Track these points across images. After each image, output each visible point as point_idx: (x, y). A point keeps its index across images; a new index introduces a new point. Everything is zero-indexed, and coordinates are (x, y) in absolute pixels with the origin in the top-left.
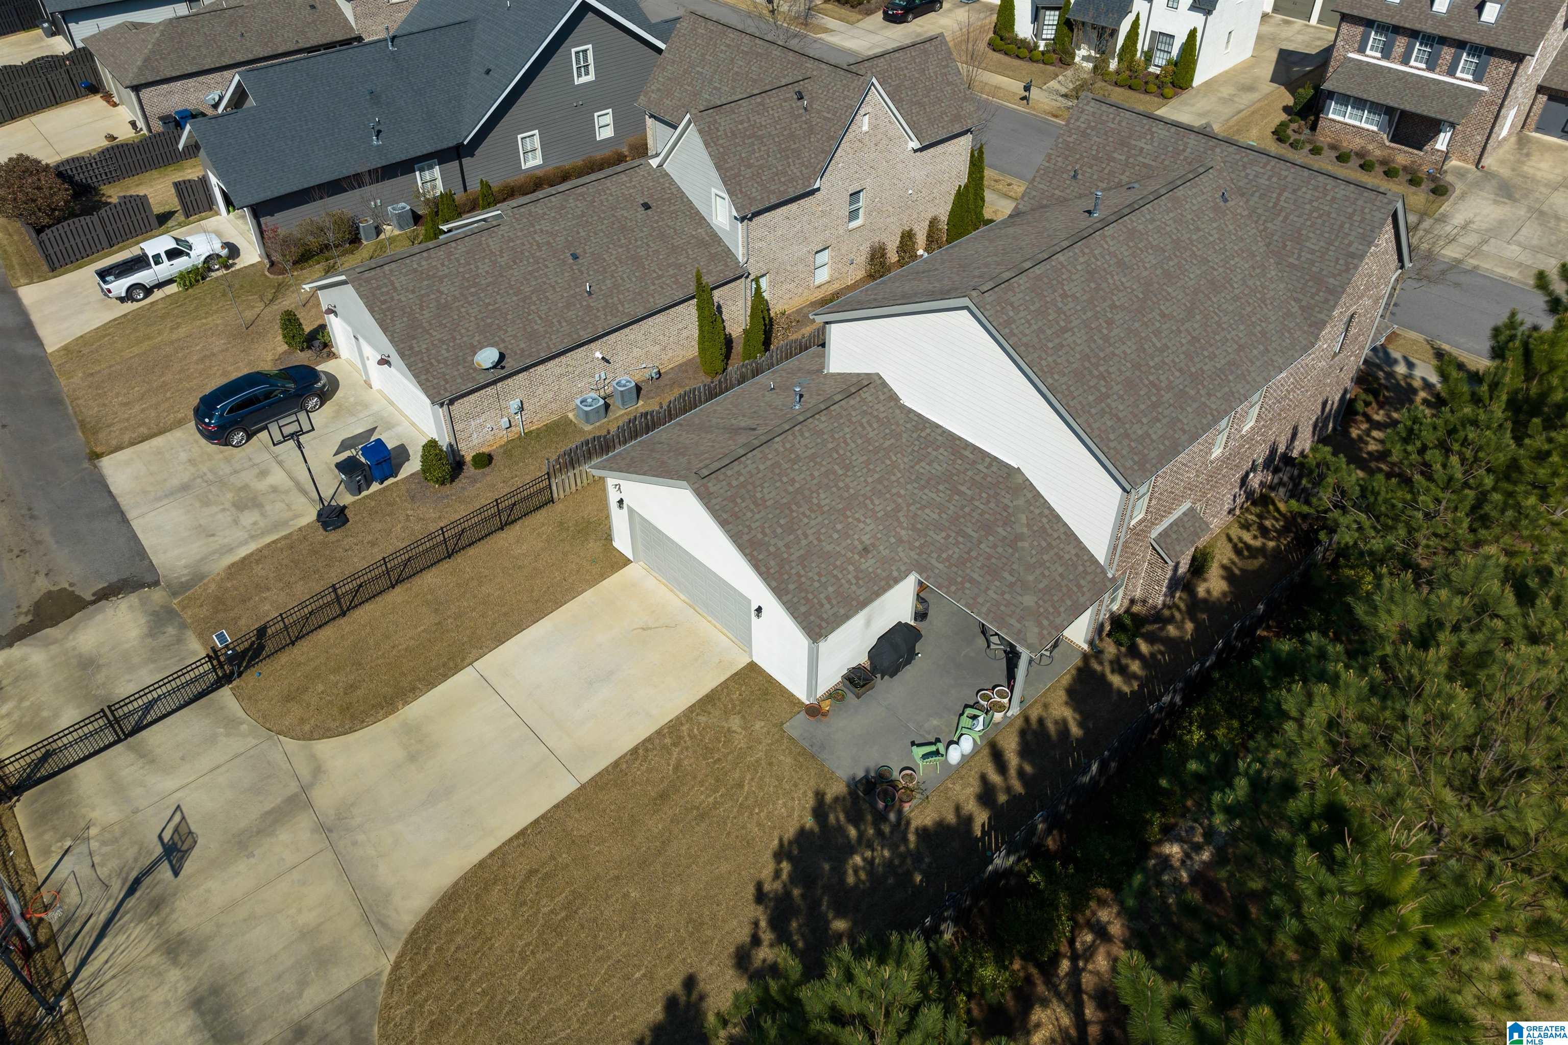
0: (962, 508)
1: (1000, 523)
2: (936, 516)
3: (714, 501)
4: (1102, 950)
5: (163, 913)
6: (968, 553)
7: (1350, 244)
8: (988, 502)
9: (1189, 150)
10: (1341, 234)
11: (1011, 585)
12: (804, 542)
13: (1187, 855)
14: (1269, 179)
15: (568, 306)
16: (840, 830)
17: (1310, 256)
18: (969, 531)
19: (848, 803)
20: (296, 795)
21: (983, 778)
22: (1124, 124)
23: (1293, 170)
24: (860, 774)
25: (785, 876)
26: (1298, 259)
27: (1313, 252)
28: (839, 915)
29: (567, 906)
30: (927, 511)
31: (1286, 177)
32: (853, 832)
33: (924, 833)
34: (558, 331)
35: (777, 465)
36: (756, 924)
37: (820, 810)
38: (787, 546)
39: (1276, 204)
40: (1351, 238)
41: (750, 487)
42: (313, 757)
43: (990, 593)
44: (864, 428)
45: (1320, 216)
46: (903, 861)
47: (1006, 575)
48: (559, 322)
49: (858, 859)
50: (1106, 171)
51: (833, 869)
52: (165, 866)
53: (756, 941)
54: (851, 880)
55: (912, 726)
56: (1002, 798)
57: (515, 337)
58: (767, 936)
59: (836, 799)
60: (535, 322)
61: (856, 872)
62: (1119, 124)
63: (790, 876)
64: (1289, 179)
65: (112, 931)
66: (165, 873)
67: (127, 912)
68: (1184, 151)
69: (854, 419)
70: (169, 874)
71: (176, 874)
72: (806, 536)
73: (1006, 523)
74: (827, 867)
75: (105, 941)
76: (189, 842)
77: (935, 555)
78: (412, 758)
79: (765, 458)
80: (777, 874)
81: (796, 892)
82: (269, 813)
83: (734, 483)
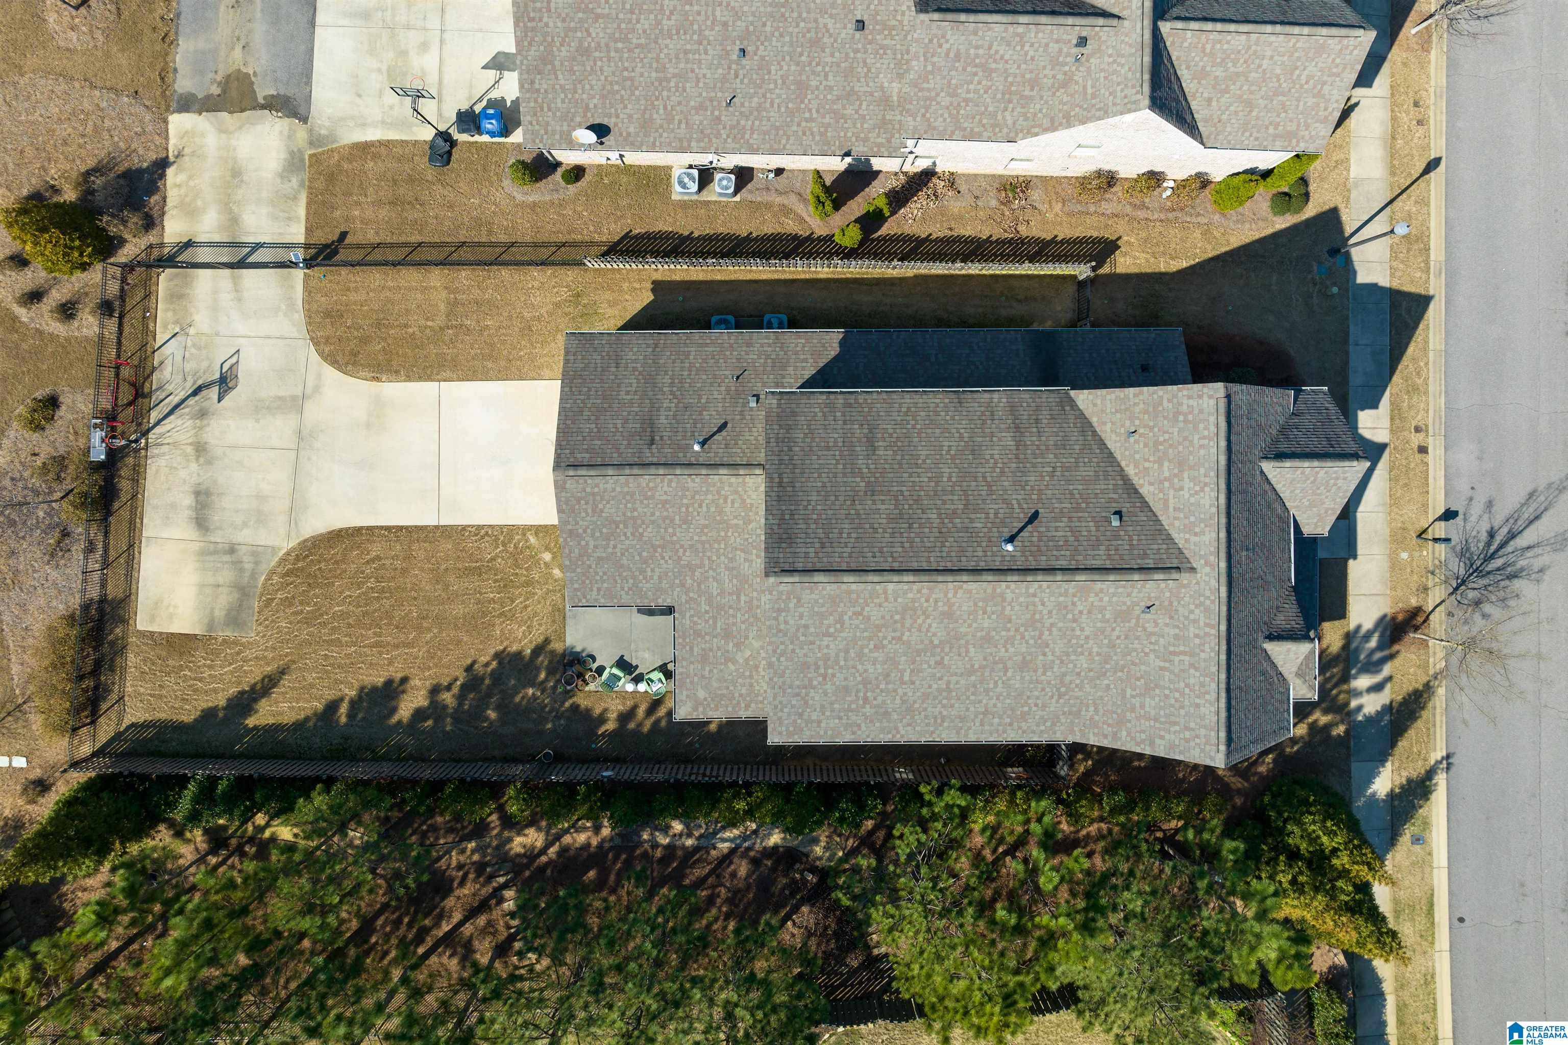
0: (730, 607)
1: (735, 641)
2: (715, 593)
3: (563, 494)
4: (589, 834)
5: (205, 422)
6: (706, 634)
7: (1162, 738)
8: (743, 622)
9: (1196, 539)
10: (1167, 726)
11: (703, 676)
12: (610, 550)
13: (681, 835)
14: (1197, 636)
15: (701, 108)
16: (538, 669)
17: (1138, 705)
18: (719, 624)
19: (556, 659)
20: (297, 396)
21: (635, 707)
22: (1202, 452)
23: (1213, 654)
24: (578, 649)
25: (490, 669)
26: (1133, 696)
27: (1142, 706)
28: (497, 708)
29: (383, 591)
30: (715, 584)
31: (1203, 651)
32: (543, 676)
33: (575, 708)
34: (673, 131)
35: (632, 494)
36: (456, 680)
37: (538, 650)
38: (596, 547)
39: (1174, 653)
40: (1167, 737)
41: (598, 498)
42: (319, 376)
43: (692, 666)
44: (726, 502)
45: (1176, 700)
46: (550, 712)
47: (707, 669)
48: (680, 122)
49: (530, 691)
50: (1147, 465)
51: (514, 685)
52: (216, 389)
53: (449, 688)
54: (517, 699)
55: (633, 646)
56: (632, 726)
57: (630, 116)
58: (456, 689)
59: (553, 652)
60: (657, 113)
61: (523, 698)
62: (1201, 446)
63: (493, 670)
64: (1203, 655)
65: (178, 412)
66: (214, 392)
67: (187, 407)
68: (1196, 534)
69: (723, 493)
70: (216, 397)
71: (219, 401)
72: (615, 547)
73: (738, 645)
74: (513, 682)
75: (172, 417)
76: (233, 383)
77: (692, 612)
78: (368, 426)
79: (627, 484)
80: (487, 665)
81: (487, 681)
82: (280, 398)
83: (588, 490)
